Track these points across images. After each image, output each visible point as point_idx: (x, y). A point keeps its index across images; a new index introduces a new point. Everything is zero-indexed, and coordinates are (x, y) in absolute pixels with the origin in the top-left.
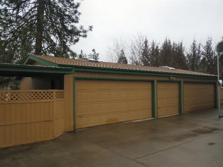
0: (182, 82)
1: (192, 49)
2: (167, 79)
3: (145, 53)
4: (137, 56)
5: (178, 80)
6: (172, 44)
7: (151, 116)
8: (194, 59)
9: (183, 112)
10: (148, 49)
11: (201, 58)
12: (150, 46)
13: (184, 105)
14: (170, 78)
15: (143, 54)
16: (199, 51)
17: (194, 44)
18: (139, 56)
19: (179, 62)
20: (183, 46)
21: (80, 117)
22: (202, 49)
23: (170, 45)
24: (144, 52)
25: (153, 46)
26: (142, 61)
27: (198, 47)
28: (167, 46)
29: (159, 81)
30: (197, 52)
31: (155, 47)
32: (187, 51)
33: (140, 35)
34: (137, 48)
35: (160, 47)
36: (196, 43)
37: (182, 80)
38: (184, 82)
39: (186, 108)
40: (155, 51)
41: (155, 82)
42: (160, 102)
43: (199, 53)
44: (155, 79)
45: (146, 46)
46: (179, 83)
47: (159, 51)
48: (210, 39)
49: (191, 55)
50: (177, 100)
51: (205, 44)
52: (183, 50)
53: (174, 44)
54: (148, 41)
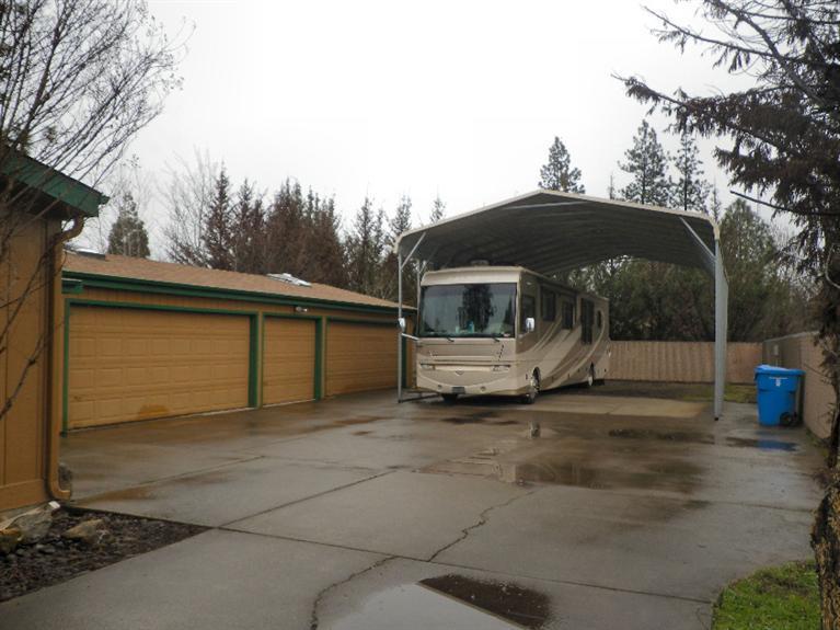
0: (324, 321)
1: (361, 223)
2: (288, 312)
3: (217, 219)
4: (190, 229)
5: (316, 314)
6: (304, 197)
7: (246, 402)
8: (363, 254)
9: (323, 396)
10: (228, 209)
11: (384, 254)
12: (234, 200)
13: (326, 380)
14: (295, 310)
15: (211, 224)
16: (379, 233)
17: (365, 210)
18: (198, 229)
19: (322, 258)
20: (336, 213)
21: (77, 399)
22: (386, 229)
23: (300, 201)
24: (216, 215)
25: (246, 198)
26: (209, 245)
27: (375, 219)
28: (289, 205)
29: (268, 317)
30: (373, 234)
31: (252, 204)
32: (347, 228)
33: (203, 159)
34: (192, 200)
35: (268, 203)
36: (371, 208)
37: (324, 316)
38: (330, 321)
39: (331, 386)
40: (251, 216)
41: (260, 319)
42: (270, 369)
43: (377, 237)
44: (260, 311)
45: (223, 196)
46: (317, 321)
47: (265, 218)
48: (406, 203)
49: (357, 240)
50: (310, 365)
51: (393, 214)
52: (335, 223)
53: (310, 197)
54: (231, 180)
